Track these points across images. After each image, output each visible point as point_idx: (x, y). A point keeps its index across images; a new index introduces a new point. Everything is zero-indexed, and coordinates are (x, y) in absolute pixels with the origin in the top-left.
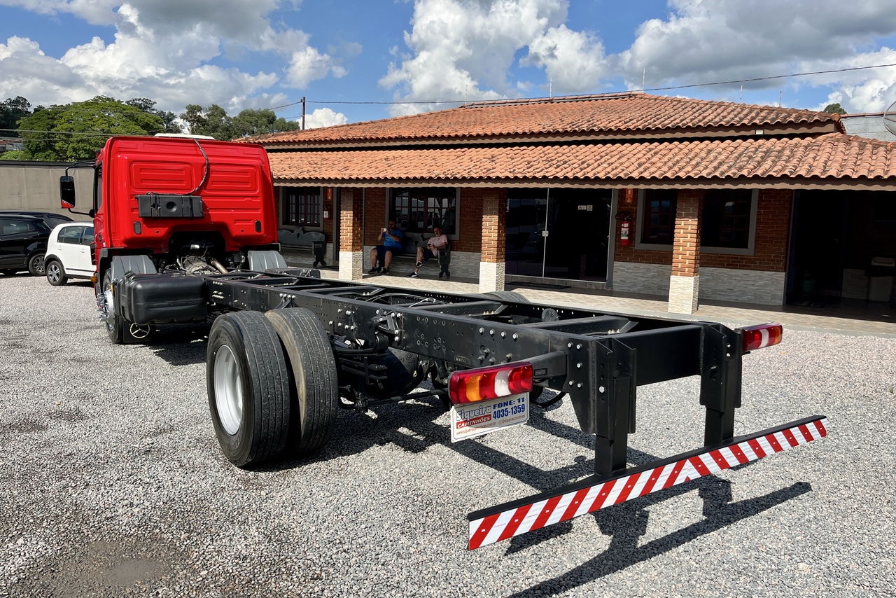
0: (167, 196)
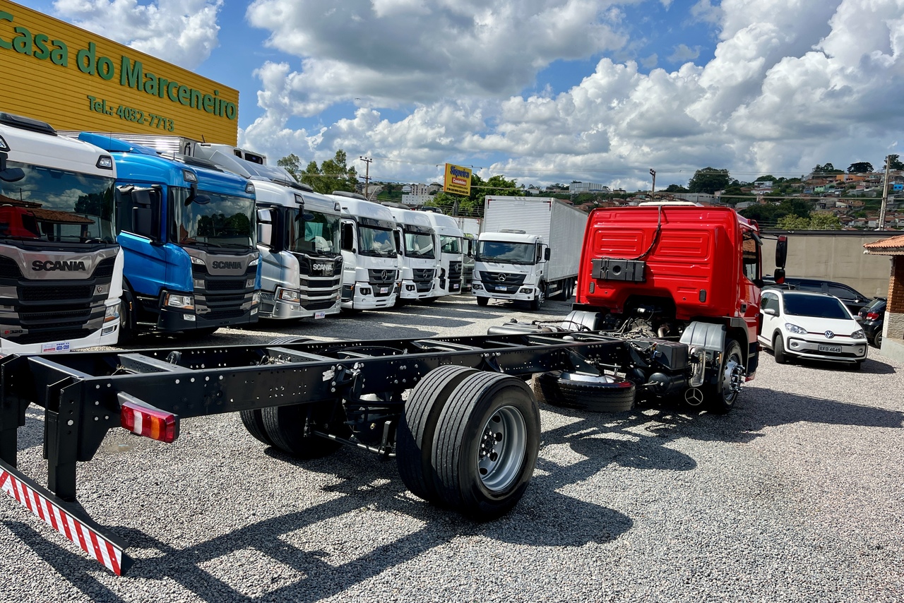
0: (615, 259)
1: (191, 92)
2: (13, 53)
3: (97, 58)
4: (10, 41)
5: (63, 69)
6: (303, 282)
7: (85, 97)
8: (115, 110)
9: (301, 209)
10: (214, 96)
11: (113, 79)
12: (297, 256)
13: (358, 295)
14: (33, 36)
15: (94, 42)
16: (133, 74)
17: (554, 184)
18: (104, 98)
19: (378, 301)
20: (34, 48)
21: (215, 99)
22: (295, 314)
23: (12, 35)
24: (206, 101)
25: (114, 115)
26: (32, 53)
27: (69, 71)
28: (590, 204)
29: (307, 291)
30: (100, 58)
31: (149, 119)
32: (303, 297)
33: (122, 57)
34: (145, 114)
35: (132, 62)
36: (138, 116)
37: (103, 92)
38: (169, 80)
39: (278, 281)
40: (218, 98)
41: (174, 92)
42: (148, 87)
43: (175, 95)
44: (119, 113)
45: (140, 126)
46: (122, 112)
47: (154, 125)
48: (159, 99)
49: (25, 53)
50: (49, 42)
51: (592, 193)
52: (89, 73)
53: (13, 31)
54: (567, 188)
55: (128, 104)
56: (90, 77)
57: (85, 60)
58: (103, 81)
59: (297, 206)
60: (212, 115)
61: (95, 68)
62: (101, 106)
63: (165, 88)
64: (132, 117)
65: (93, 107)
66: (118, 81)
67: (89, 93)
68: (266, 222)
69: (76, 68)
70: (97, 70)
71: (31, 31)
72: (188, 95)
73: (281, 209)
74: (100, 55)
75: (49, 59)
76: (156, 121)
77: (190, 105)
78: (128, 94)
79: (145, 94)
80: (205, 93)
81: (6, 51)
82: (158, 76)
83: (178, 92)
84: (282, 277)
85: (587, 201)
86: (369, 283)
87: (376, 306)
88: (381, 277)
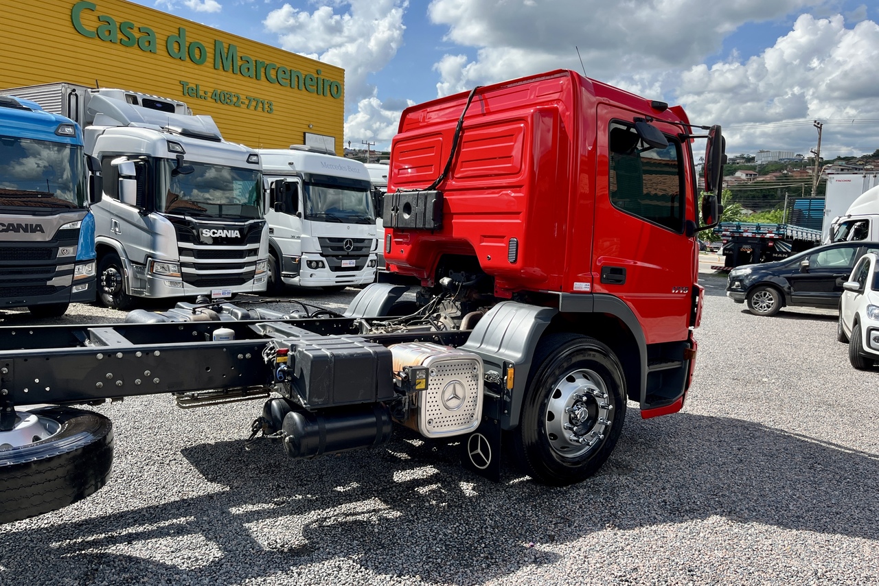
1: (291, 73)
2: (98, 41)
3: (187, 44)
4: (95, 30)
5: (152, 55)
6: (182, 251)
7: (178, 83)
8: (210, 94)
9: (179, 161)
10: (316, 76)
11: (205, 63)
12: (170, 219)
13: (305, 269)
14: (118, 25)
15: (184, 27)
16: (227, 58)
17: (738, 155)
18: (198, 82)
19: (337, 277)
20: (120, 36)
21: (317, 78)
22: (173, 292)
23: (97, 24)
24: (308, 82)
25: (209, 99)
26: (119, 41)
27: (160, 57)
28: (778, 174)
29: (194, 263)
30: (191, 43)
31: (247, 102)
32: (184, 270)
33: (215, 41)
34: (241, 96)
35: (226, 46)
36: (235, 99)
37: (197, 77)
38: (267, 62)
39: (148, 251)
40: (321, 77)
41: (272, 74)
42: (244, 70)
43: (274, 77)
44: (214, 97)
45: (237, 109)
46: (218, 96)
47: (252, 108)
48: (257, 81)
49: (111, 41)
50: (136, 30)
51: (783, 162)
52: (180, 58)
53: (96, 19)
54: (753, 158)
55: (224, 88)
56: (182, 63)
57: (176, 46)
58: (196, 66)
59: (173, 156)
60: (315, 95)
61: (187, 53)
62: (195, 91)
63: (263, 70)
64: (229, 101)
65: (186, 91)
66: (212, 65)
67: (183, 79)
68: (130, 177)
69: (166, 54)
70: (189, 54)
71: (115, 18)
72: (288, 76)
73: (151, 160)
74: (191, 40)
75: (136, 45)
76: (254, 103)
77: (291, 86)
78: (224, 78)
79: (241, 77)
80: (306, 73)
81: (91, 41)
82: (254, 58)
83: (277, 73)
84: (153, 246)
85: (774, 171)
86: (322, 255)
87: (336, 282)
88: (343, 247)
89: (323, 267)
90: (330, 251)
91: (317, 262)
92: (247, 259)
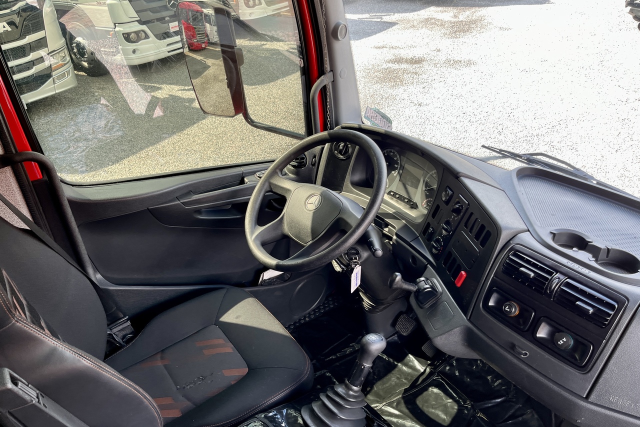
19: (167, 45)
86: (141, 22)
87: (169, 52)
88: (166, 6)
89: (147, 37)
90: (150, 16)
91: (137, 33)
92: (32, 56)
